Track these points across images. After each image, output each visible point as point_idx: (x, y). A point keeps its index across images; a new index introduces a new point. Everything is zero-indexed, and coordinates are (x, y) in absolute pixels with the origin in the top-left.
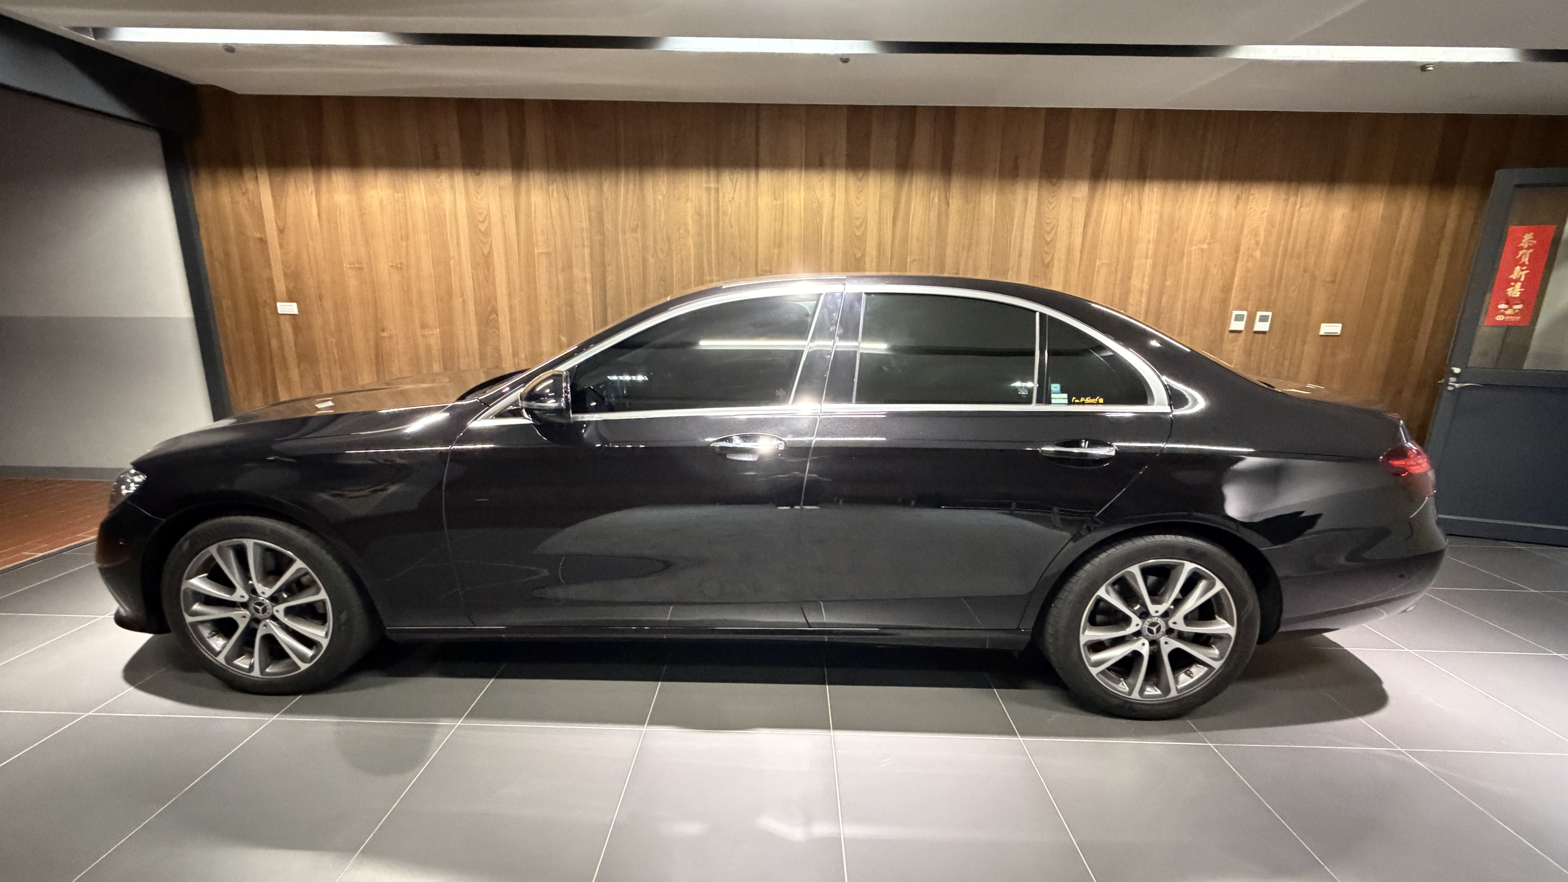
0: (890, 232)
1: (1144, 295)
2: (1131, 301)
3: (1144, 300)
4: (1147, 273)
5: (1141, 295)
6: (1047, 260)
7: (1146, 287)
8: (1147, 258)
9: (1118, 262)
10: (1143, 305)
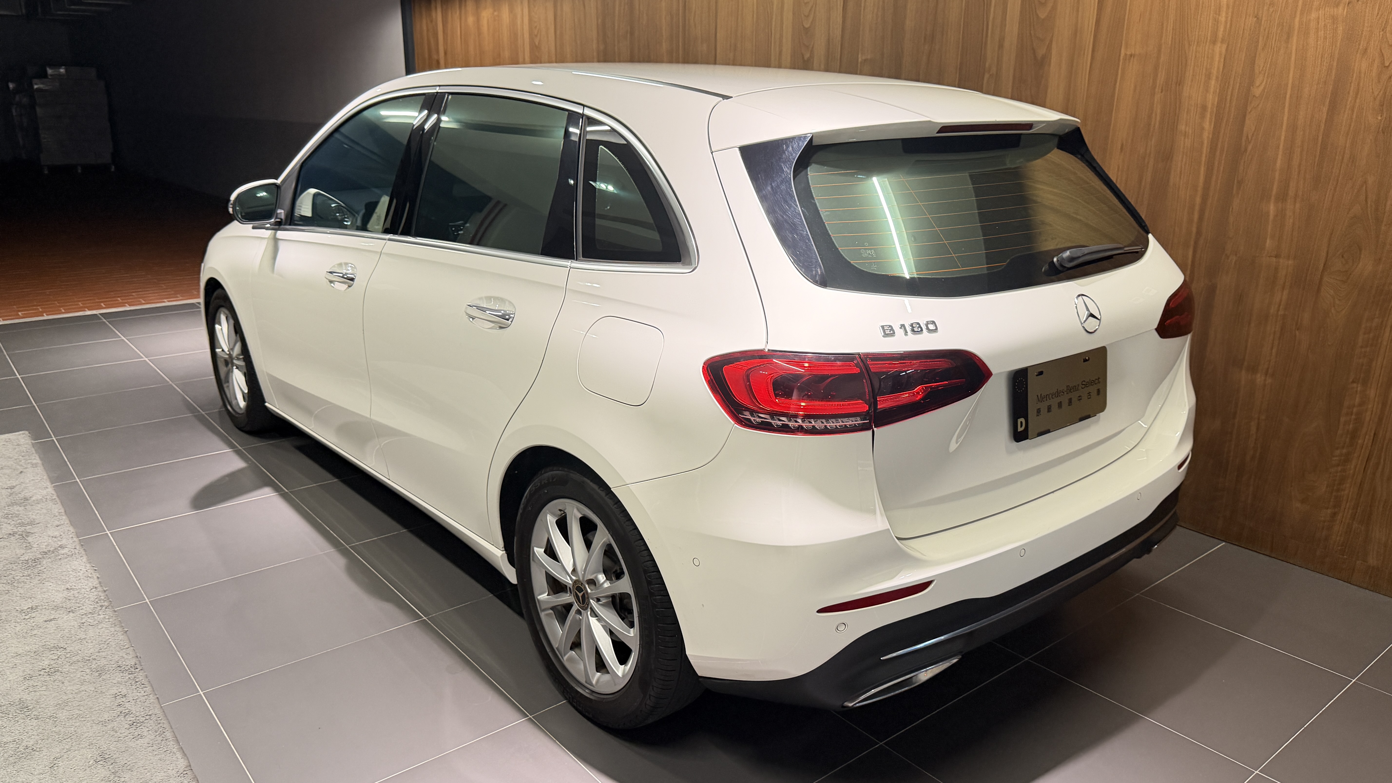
0: (840, 20)
1: (1208, 115)
2: (1182, 127)
3: (1208, 126)
4: (1214, 72)
5: (1203, 117)
6: (1041, 52)
7: (1212, 99)
8: (1214, 42)
9: (1159, 51)
10: (1206, 136)
